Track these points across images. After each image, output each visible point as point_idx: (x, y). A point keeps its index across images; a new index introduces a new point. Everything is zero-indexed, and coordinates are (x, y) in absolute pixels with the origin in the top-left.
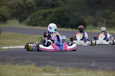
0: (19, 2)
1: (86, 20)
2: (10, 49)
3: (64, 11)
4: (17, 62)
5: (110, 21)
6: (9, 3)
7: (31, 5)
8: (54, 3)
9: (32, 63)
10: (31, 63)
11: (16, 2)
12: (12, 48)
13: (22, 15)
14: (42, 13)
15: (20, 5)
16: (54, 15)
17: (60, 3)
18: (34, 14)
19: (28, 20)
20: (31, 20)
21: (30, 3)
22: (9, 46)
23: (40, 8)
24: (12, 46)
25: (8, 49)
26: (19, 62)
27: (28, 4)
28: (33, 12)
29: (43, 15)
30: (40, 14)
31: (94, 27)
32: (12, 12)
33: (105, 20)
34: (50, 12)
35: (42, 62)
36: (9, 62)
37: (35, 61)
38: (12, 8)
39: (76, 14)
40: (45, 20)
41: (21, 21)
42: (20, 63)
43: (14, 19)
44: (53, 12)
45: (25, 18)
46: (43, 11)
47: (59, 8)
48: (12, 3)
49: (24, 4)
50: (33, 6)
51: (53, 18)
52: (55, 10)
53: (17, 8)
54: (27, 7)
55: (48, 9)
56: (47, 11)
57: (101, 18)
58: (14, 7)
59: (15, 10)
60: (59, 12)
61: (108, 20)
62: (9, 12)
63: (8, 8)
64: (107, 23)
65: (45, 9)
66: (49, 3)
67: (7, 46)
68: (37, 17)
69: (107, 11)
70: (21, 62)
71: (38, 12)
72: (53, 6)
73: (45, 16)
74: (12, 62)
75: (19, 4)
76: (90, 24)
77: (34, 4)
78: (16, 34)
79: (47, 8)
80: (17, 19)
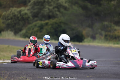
0: (14, 13)
1: (84, 32)
2: (5, 63)
3: (61, 23)
4: (12, 77)
5: (109, 33)
6: (3, 14)
7: (26, 16)
8: (51, 14)
9: (28, 79)
10: (26, 79)
11: (11, 13)
12: (7, 62)
13: (17, 26)
14: (38, 25)
15: (15, 16)
16: (50, 26)
17: (57, 14)
18: (30, 26)
19: (24, 31)
20: (26, 32)
21: (26, 14)
22: (3, 60)
23: (36, 19)
24: (7, 59)
25: (3, 63)
26: (13, 77)
27: (23, 15)
28: (29, 23)
29: (39, 27)
30: (35, 25)
31: (92, 40)
32: (7, 23)
33: (103, 33)
34: (47, 24)
35: (37, 78)
36: (4, 77)
37: (30, 76)
38: (7, 19)
39: (74, 26)
40: (41, 32)
41: (16, 33)
42: (15, 79)
43: (9, 31)
44: (49, 24)
45: (20, 30)
46: (39, 23)
47: (56, 19)
48: (7, 14)
49: (19, 15)
50: (29, 17)
51: (49, 30)
52: (51, 21)
53: (11, 19)
54: (23, 18)
55: (44, 21)
56: (43, 22)
57: (100, 30)
58: (9, 18)
59: (10, 21)
60: (56, 23)
61: (107, 33)
62: (3, 23)
63: (3, 19)
64: (106, 36)
65: (41, 20)
66: (45, 13)
67: (2, 60)
68: (33, 29)
69: (106, 23)
70: (16, 77)
71: (34, 23)
72: (49, 17)
73: (41, 27)
74: (6, 78)
75: (14, 14)
76: (88, 36)
77: (30, 15)
78: (10, 46)
79: (43, 19)
80: (12, 30)
